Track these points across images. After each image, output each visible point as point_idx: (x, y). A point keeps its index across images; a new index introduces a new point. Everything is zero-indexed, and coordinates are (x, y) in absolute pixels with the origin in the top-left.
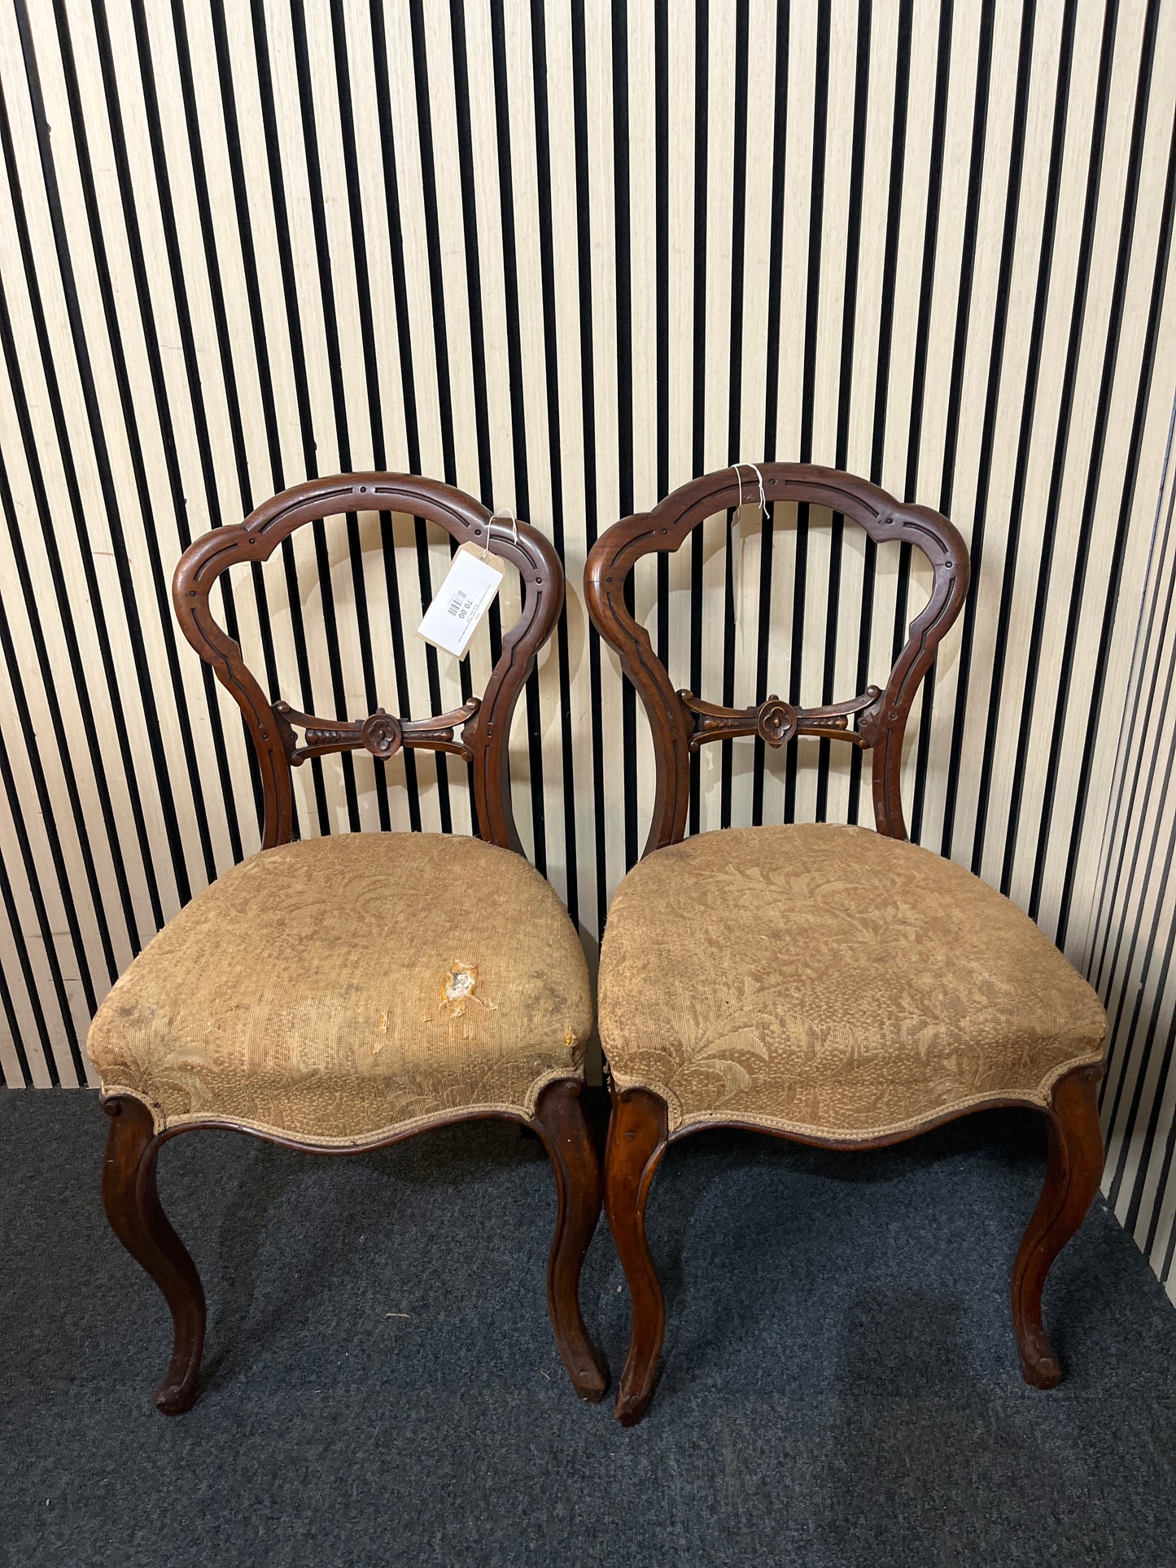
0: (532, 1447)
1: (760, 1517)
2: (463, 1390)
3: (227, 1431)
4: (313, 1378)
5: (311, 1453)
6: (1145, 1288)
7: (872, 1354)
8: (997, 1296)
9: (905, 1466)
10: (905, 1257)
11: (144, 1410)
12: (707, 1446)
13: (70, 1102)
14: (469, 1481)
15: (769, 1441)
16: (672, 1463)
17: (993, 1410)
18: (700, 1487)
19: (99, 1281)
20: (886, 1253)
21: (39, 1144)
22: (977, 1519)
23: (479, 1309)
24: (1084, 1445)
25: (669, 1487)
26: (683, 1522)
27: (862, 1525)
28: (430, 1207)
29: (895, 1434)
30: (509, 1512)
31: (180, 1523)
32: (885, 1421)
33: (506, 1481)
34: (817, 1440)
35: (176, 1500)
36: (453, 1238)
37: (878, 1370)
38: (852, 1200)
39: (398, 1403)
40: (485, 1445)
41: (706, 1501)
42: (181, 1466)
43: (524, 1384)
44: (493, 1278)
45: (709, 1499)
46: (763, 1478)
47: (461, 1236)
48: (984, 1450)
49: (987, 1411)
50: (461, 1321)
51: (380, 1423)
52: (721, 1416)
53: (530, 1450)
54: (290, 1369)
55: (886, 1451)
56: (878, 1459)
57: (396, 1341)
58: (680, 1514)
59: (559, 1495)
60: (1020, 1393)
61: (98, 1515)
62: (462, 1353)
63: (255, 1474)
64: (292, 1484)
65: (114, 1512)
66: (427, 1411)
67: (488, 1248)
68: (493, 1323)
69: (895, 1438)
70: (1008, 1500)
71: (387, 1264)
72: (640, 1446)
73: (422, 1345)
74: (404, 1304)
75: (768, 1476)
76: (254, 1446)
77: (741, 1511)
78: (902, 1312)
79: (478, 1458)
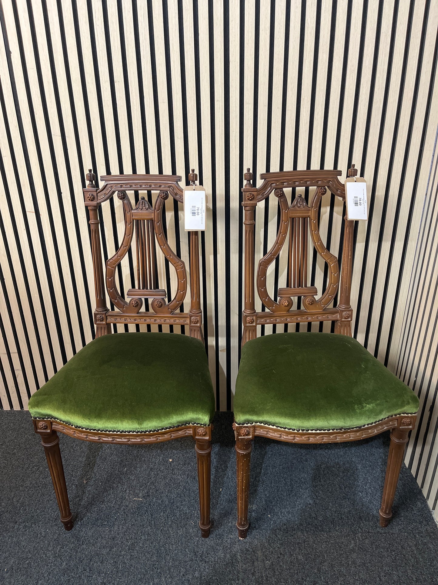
0: (187, 550)
1: (271, 578)
2: (161, 528)
3: (73, 543)
4: (106, 523)
5: (104, 552)
6: (415, 491)
7: (314, 515)
8: (361, 494)
9: (325, 558)
10: (327, 478)
11: (42, 535)
12: (252, 550)
13: (17, 415)
14: (163, 563)
15: (275, 548)
16: (239, 557)
17: (358, 537)
18: (249, 566)
19: (26, 485)
20: (320, 476)
21: (5, 432)
22: (351, 578)
23: (169, 497)
24: (391, 551)
25: (237, 566)
26: (242, 579)
27: (308, 581)
28: (151, 457)
29: (321, 546)
30: (178, 575)
31: (55, 578)
32: (317, 541)
33: (177, 563)
34: (293, 548)
35: (54, 569)
36: (159, 470)
37: (316, 521)
38: (308, 456)
39: (137, 533)
40: (170, 549)
41: (251, 571)
42: (56, 556)
43: (184, 526)
44: (174, 485)
45: (252, 570)
46: (272, 563)
47: (162, 468)
48: (354, 552)
49: (355, 538)
50: (162, 501)
51: (131, 541)
52: (257, 539)
53: (186, 551)
54: (97, 520)
55: (318, 552)
56: (315, 556)
57: (137, 509)
58: (241, 575)
59: (196, 569)
60: (368, 530)
61: (24, 575)
62: (162, 514)
63: (84, 559)
64: (97, 563)
65: (31, 574)
66: (148, 536)
67: (172, 473)
68: (173, 502)
69: (322, 548)
70: (362, 571)
71: (134, 479)
72: (227, 550)
73: (147, 511)
74: (141, 495)
75: (274, 562)
76: (83, 549)
77: (263, 575)
78: (325, 499)
79: (167, 554)
